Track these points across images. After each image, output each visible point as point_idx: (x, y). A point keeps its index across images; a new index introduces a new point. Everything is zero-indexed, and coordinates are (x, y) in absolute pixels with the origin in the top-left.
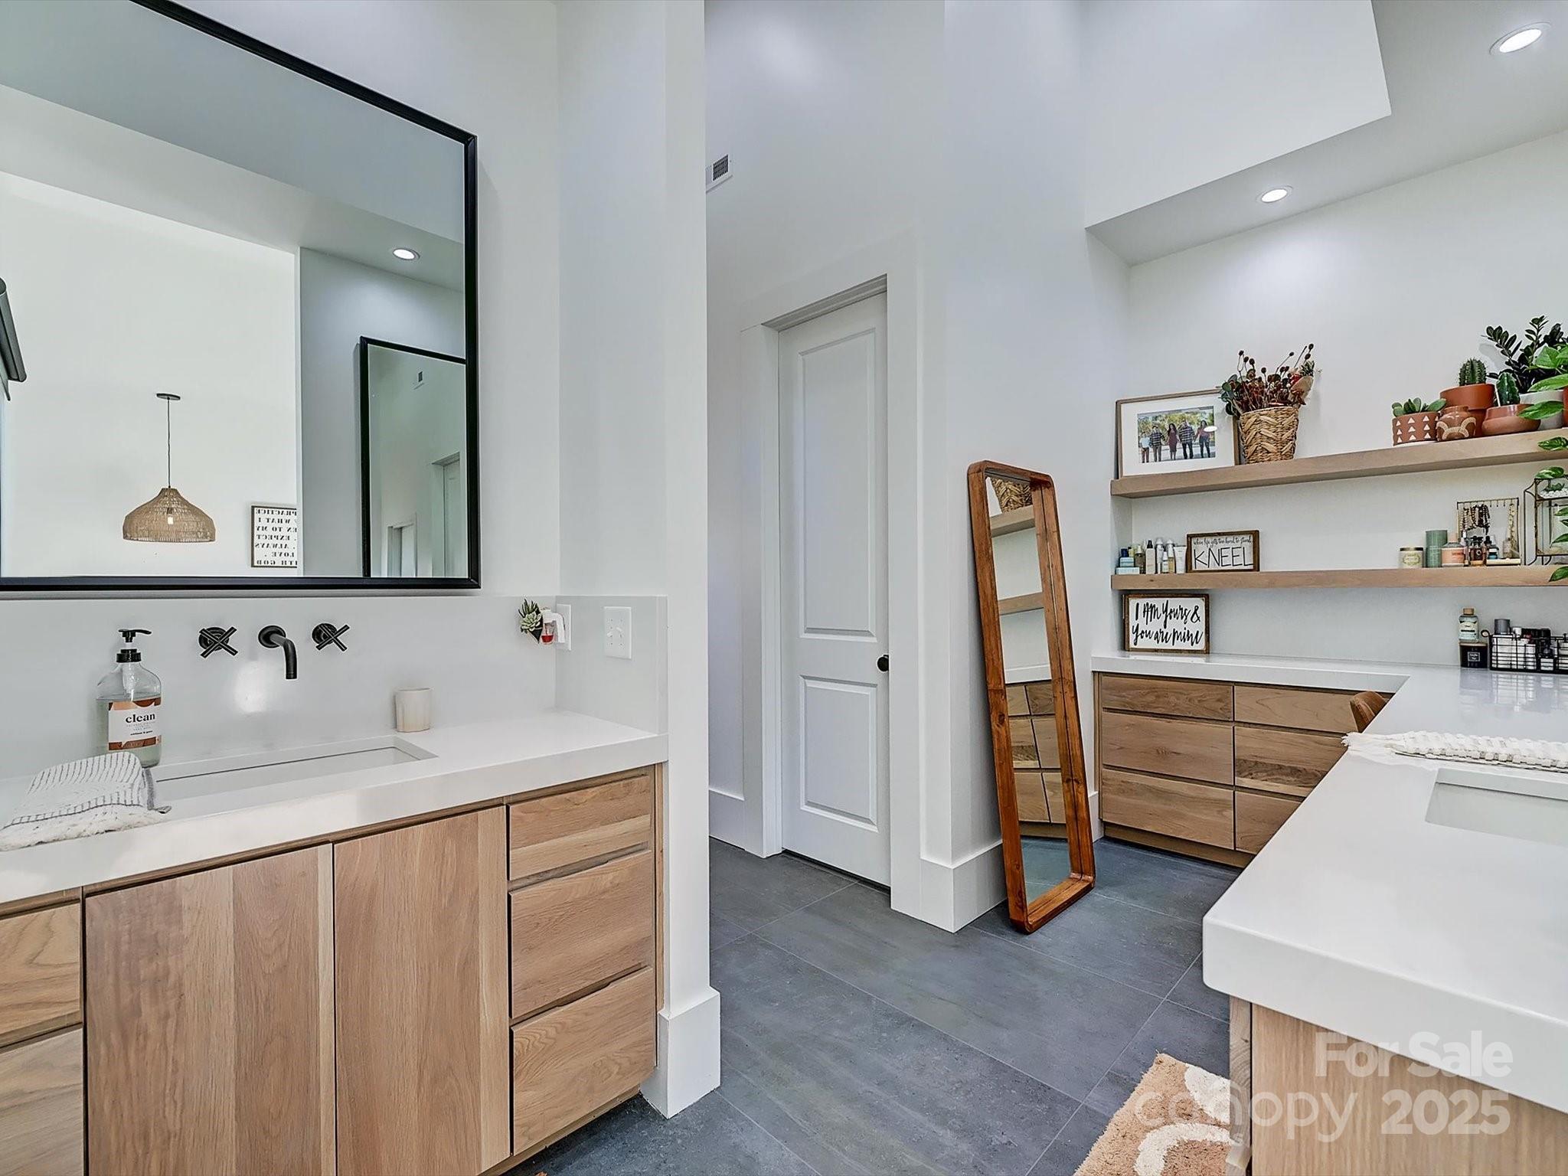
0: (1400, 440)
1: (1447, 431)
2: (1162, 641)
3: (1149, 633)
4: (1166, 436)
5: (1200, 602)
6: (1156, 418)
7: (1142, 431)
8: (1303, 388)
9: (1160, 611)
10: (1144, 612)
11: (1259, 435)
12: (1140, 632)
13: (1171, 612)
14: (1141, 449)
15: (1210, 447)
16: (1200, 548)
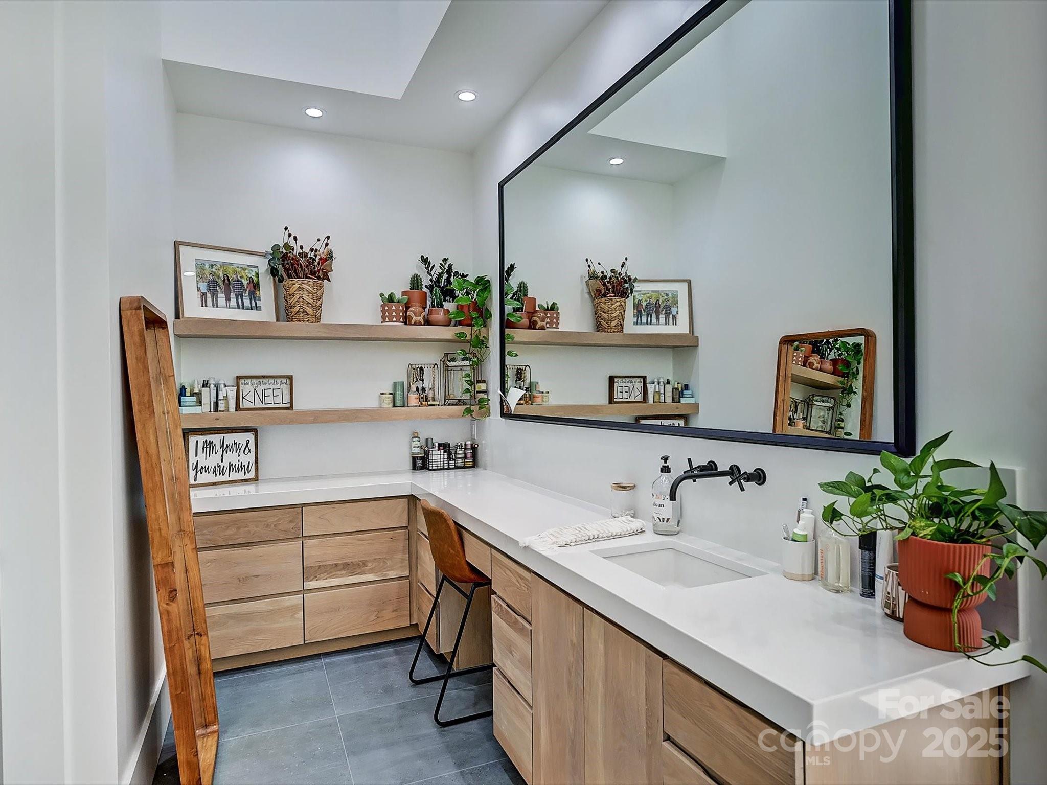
0: (387, 320)
1: (414, 319)
2: (220, 474)
3: (208, 468)
4: (221, 284)
5: (250, 436)
6: (212, 266)
7: (200, 276)
8: (329, 269)
9: (218, 446)
10: (203, 449)
11: (301, 299)
12: (199, 468)
13: (227, 446)
14: (199, 293)
15: (257, 301)
16: (247, 388)
